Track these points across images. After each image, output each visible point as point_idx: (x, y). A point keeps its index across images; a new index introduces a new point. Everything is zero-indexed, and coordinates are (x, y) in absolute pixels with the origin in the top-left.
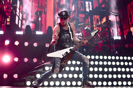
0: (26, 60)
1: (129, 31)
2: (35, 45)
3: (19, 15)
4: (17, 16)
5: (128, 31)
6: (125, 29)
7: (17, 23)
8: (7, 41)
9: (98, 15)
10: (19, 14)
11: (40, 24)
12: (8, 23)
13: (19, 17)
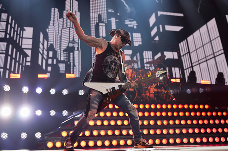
0: (52, 113)
1: (191, 72)
2: (65, 92)
3: (43, 53)
4: (40, 55)
5: (189, 71)
6: (186, 69)
7: (40, 63)
8: (26, 87)
9: (150, 51)
10: (43, 51)
11: (72, 64)
12: (29, 64)
13: (43, 55)
